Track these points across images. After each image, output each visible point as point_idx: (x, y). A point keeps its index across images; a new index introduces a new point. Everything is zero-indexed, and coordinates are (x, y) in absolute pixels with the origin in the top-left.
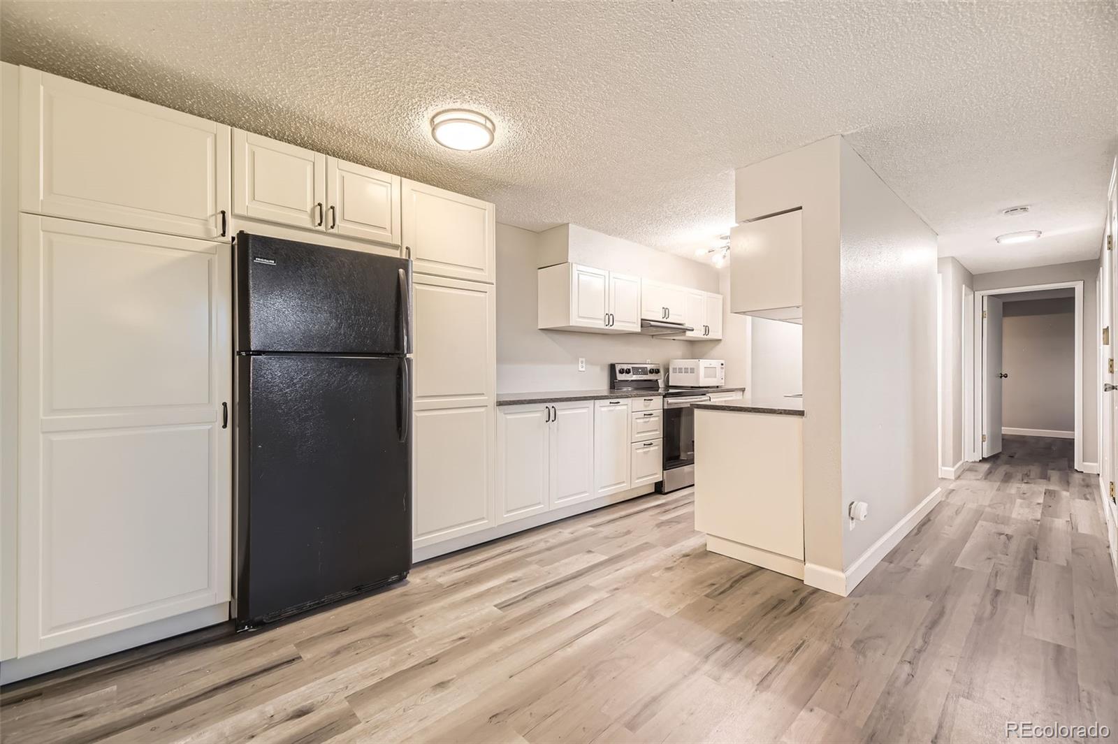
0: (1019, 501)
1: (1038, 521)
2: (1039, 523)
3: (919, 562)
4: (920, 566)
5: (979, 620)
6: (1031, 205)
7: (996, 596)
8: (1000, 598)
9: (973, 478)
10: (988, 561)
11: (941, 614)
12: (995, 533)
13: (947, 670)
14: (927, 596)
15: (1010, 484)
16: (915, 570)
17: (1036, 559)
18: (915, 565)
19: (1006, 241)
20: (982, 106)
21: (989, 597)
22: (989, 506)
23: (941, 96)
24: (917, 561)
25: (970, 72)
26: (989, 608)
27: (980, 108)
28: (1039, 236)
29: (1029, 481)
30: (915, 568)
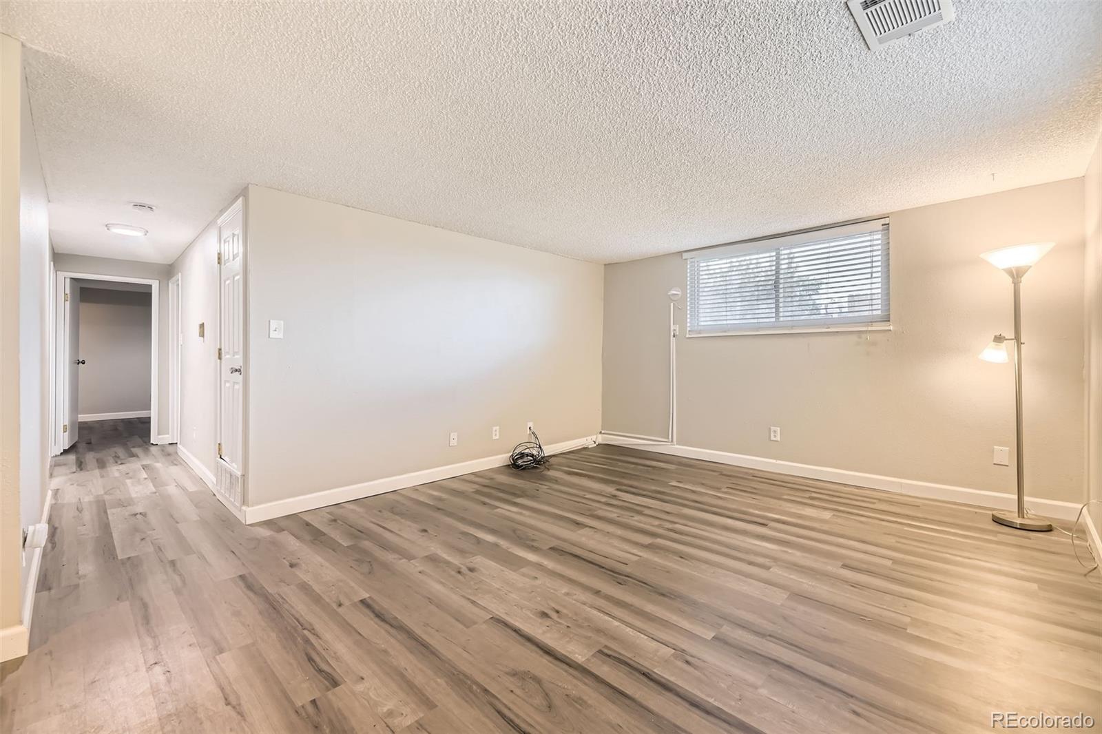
0: (128, 482)
1: (155, 493)
2: (157, 494)
3: (80, 573)
4: (85, 576)
5: (178, 592)
6: (156, 208)
7: (174, 565)
8: (178, 565)
9: (68, 471)
10: (143, 542)
11: (145, 606)
12: (129, 515)
13: (190, 645)
14: (118, 599)
15: (109, 469)
16: (84, 583)
17: (178, 523)
18: (79, 578)
19: (115, 230)
20: (183, 111)
21: (170, 570)
22: (106, 493)
23: (157, 81)
24: (78, 573)
25: (195, 80)
26: (177, 578)
27: (180, 111)
28: (146, 234)
29: (123, 462)
30: (81, 582)
